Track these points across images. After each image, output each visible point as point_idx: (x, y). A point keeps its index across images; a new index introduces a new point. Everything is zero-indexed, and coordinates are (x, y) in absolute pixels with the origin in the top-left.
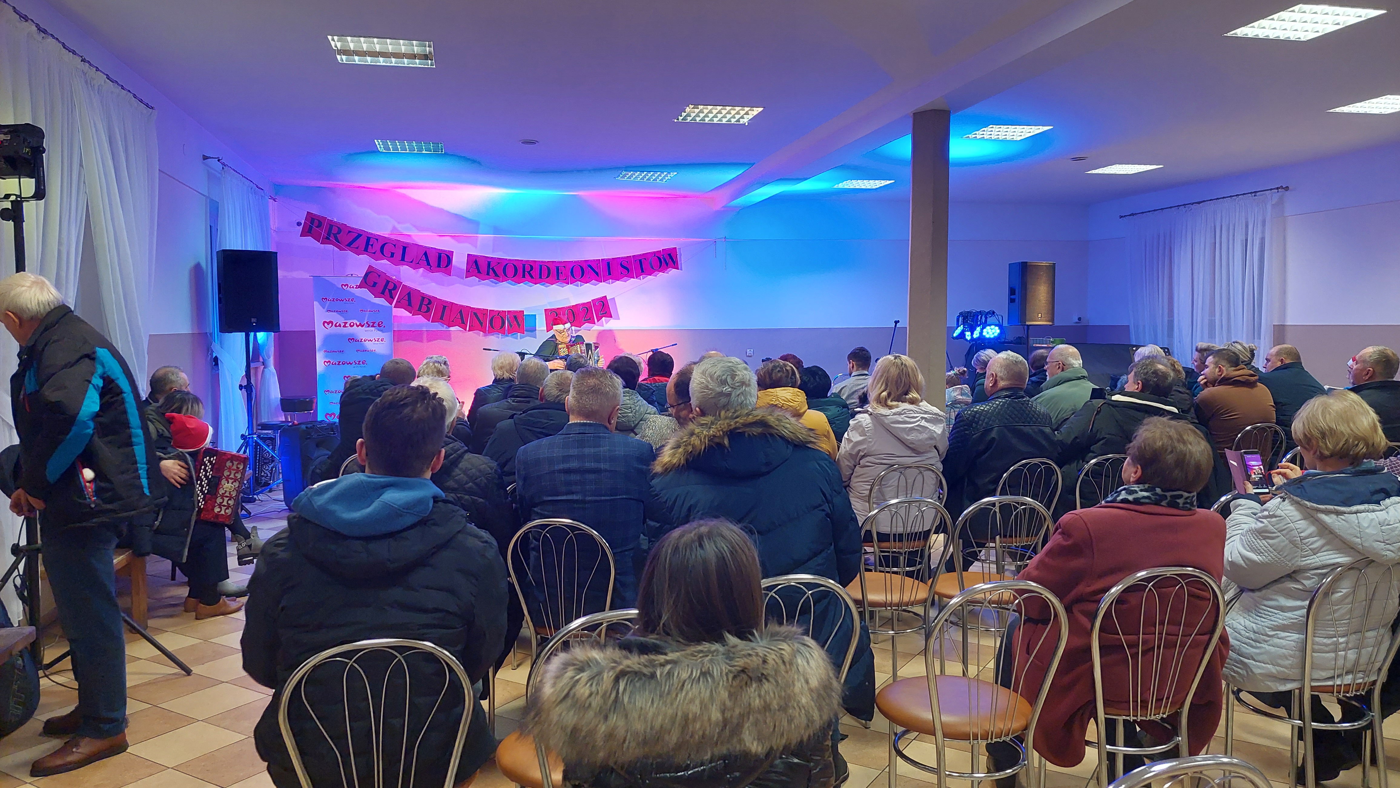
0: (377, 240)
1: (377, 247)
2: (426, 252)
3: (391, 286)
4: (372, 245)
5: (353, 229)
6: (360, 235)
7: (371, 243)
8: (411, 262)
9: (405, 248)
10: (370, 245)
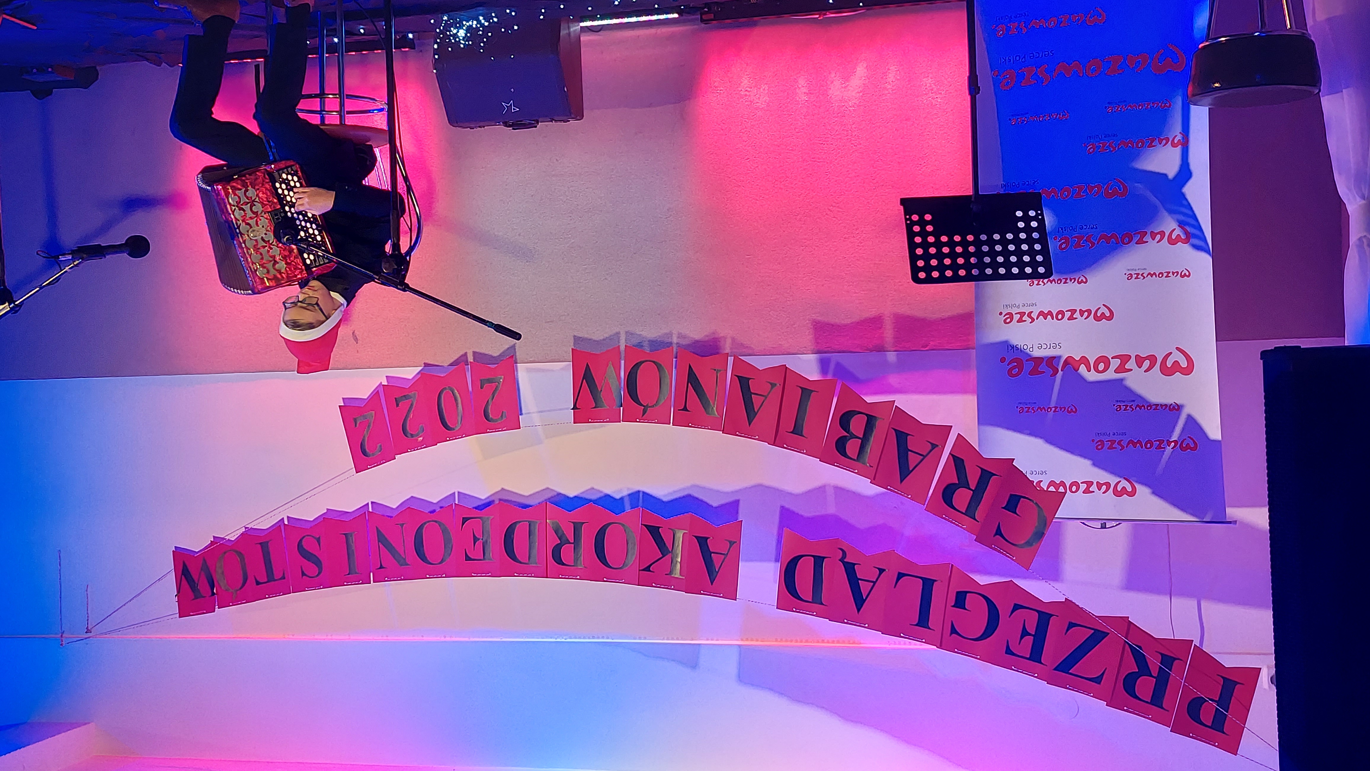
1: (1010, 626)
2: (858, 609)
6: (1067, 668)
10: (1030, 634)
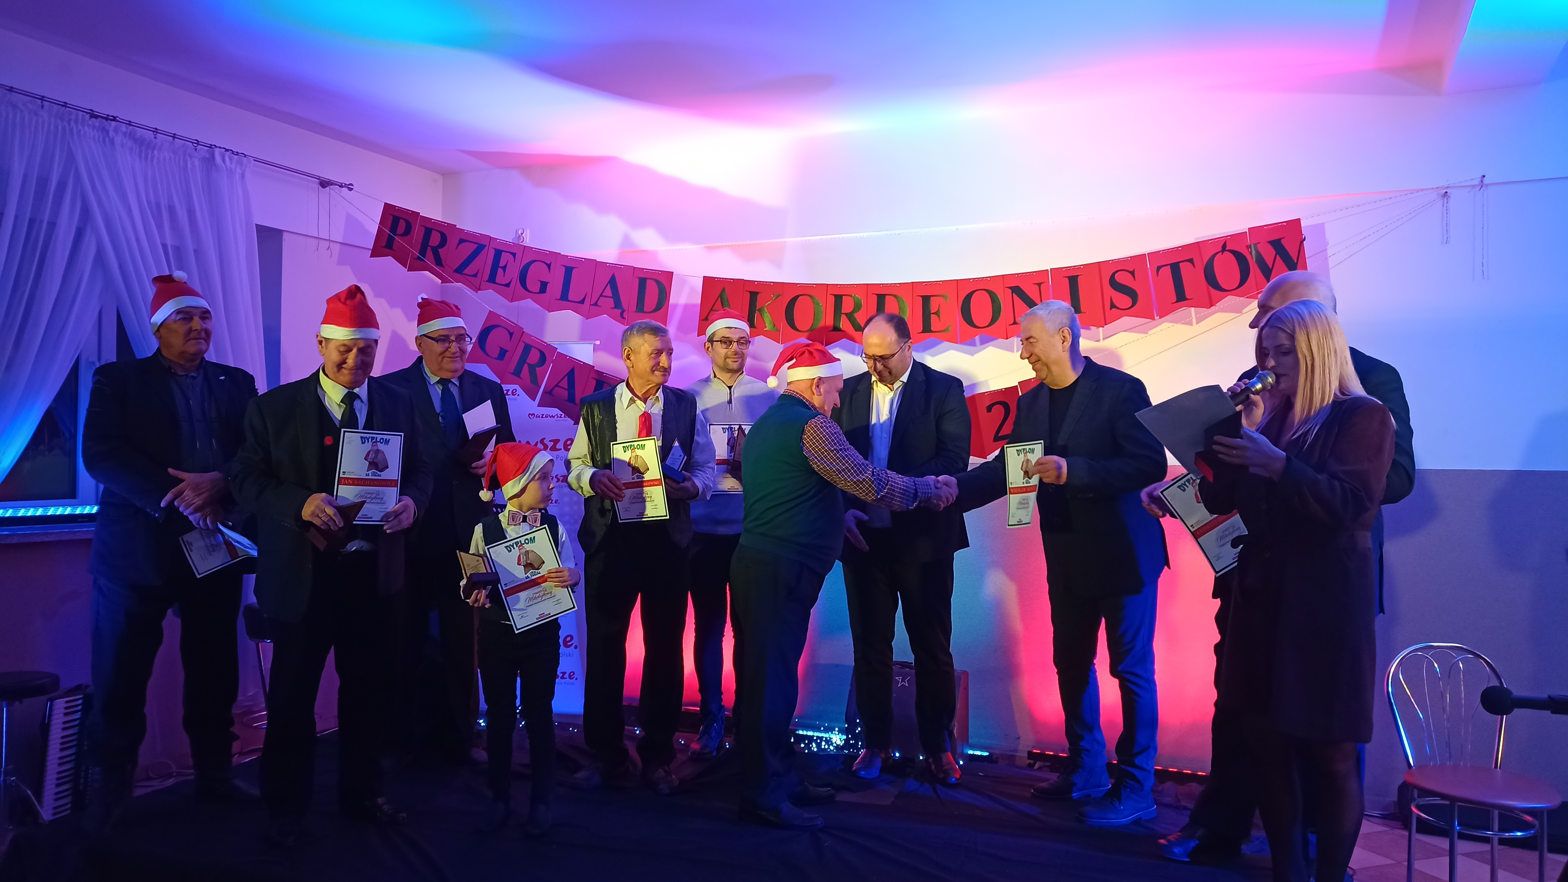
0: (514, 255)
1: (513, 272)
2: (613, 276)
3: (534, 357)
4: (504, 268)
5: (469, 234)
6: (480, 248)
7: (502, 264)
8: (582, 302)
9: (569, 271)
10: (501, 267)
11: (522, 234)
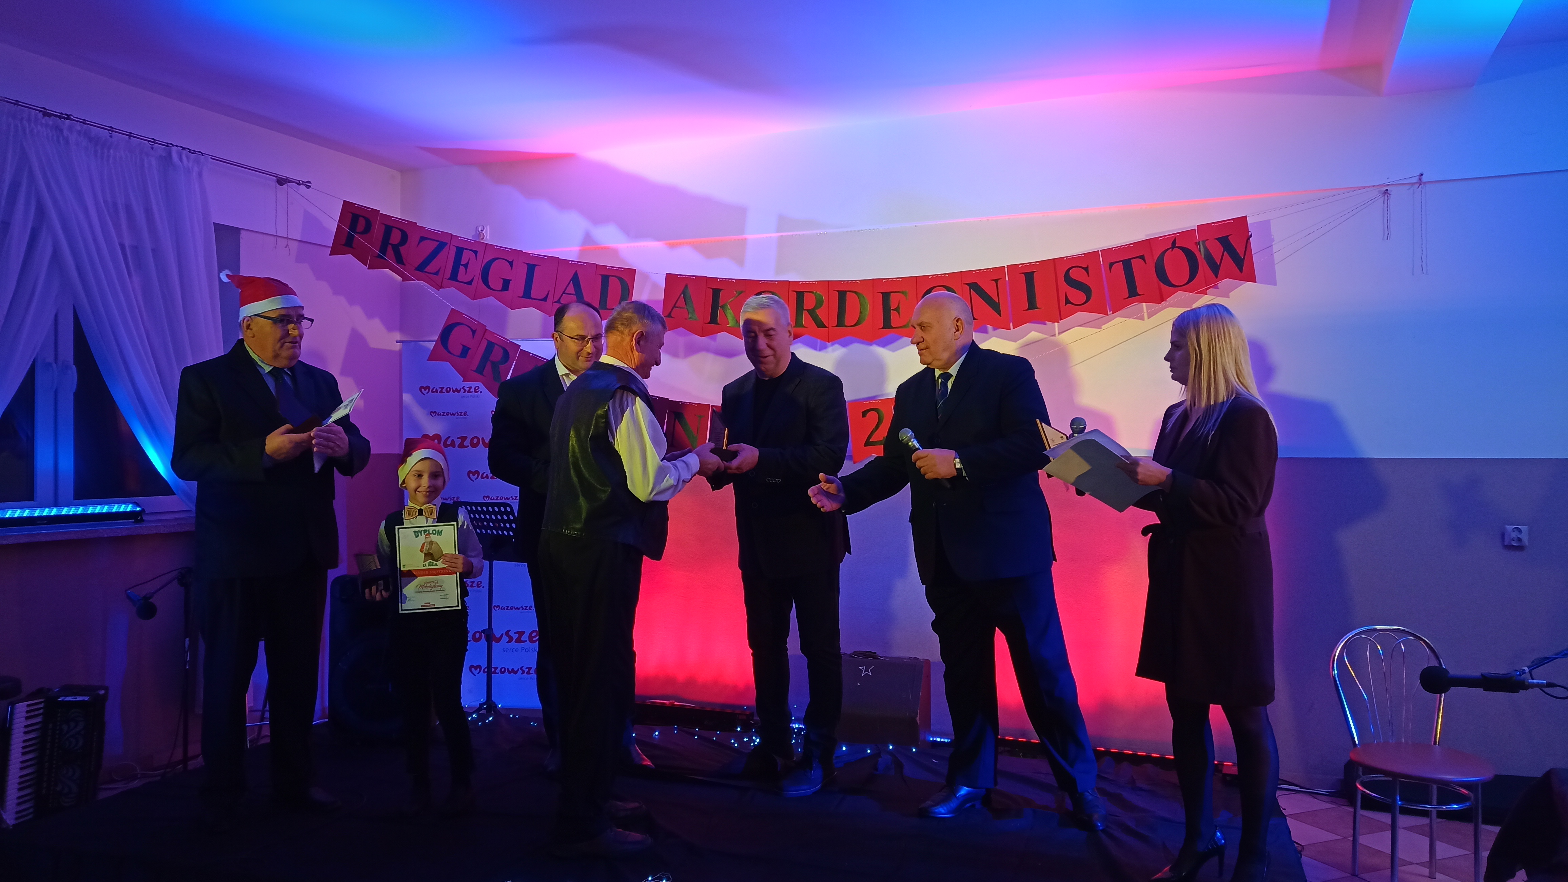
0: (476, 252)
1: (475, 269)
3: (497, 354)
4: (466, 266)
5: (429, 231)
6: (441, 246)
7: (463, 262)
8: (545, 299)
9: (531, 268)
10: (462, 265)
11: (483, 231)
